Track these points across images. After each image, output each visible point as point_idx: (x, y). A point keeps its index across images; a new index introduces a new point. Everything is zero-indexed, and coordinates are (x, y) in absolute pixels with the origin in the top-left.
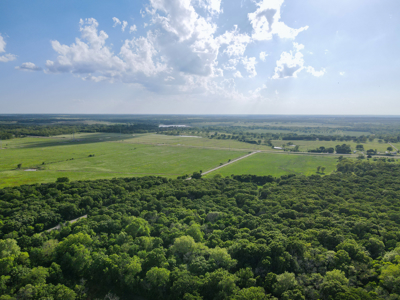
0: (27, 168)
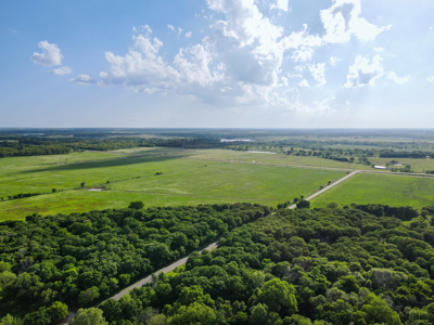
0: (90, 188)
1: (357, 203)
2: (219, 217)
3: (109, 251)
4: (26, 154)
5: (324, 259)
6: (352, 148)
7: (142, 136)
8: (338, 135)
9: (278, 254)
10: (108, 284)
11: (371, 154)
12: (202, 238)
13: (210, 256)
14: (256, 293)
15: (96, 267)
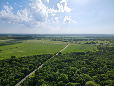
1: (73, 52)
2: (41, 59)
3: (10, 72)
5: (71, 67)
6: (67, 38)
7: (8, 36)
9: (59, 67)
10: (12, 83)
11: (71, 40)
12: (37, 65)
13: (42, 70)
14: (58, 78)
15: (7, 78)
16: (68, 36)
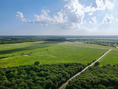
0: (25, 55)
2: (66, 71)
4: (11, 43)
7: (44, 38)
8: (101, 37)
16: (109, 39)
